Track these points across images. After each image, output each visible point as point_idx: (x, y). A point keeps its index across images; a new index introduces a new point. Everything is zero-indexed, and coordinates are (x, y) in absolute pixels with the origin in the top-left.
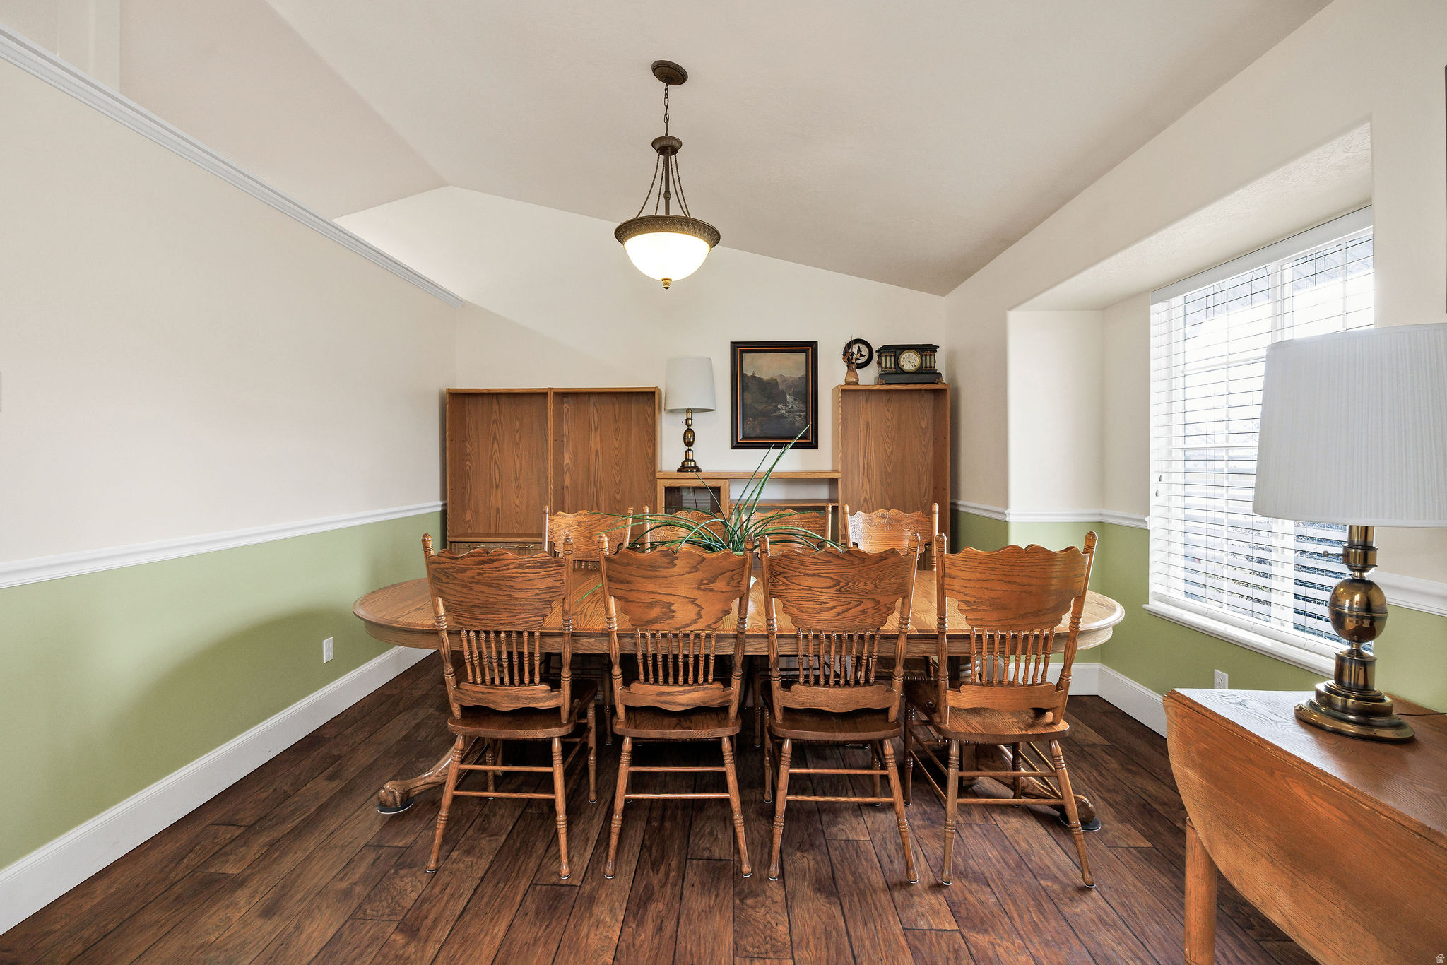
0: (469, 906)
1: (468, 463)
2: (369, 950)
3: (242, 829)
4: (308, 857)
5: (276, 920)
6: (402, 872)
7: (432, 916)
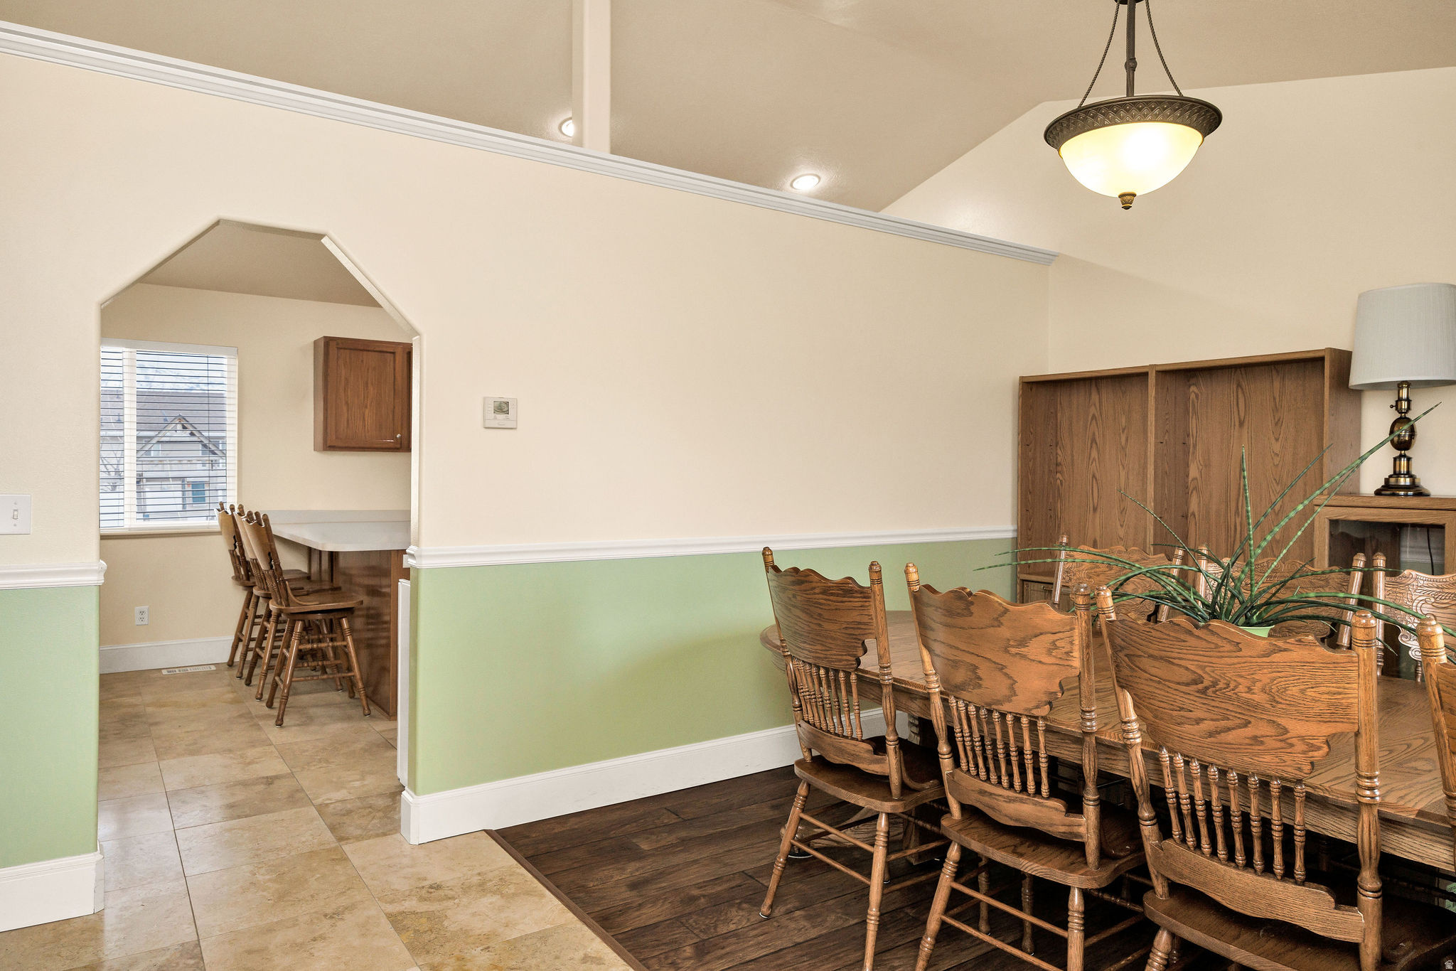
0: (762, 959)
1: (1058, 475)
2: (663, 947)
3: (680, 819)
4: (697, 860)
5: (634, 893)
6: (745, 905)
7: (728, 950)
